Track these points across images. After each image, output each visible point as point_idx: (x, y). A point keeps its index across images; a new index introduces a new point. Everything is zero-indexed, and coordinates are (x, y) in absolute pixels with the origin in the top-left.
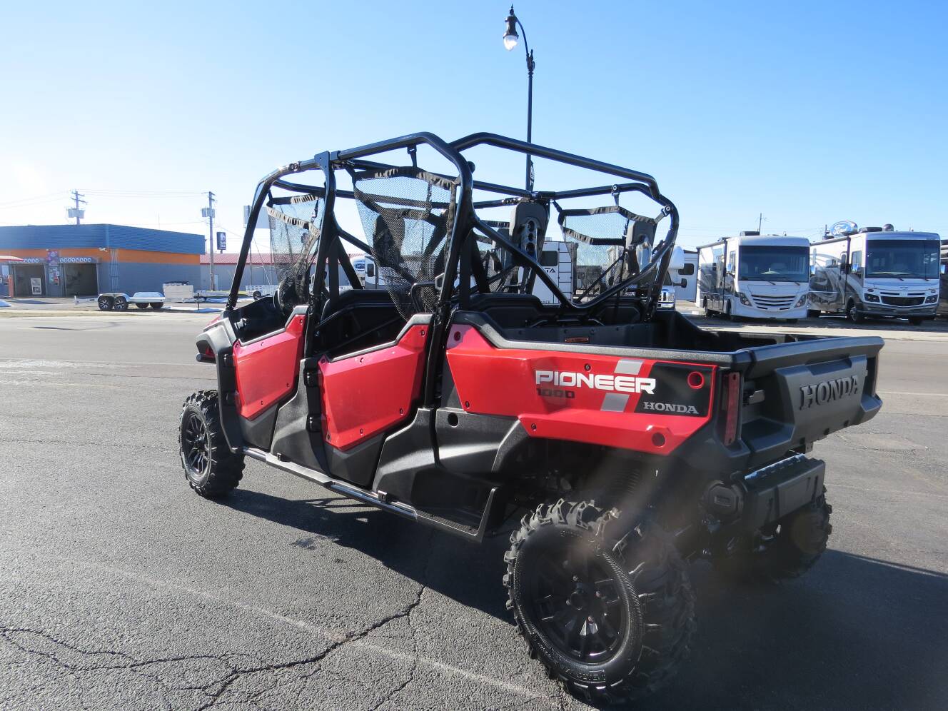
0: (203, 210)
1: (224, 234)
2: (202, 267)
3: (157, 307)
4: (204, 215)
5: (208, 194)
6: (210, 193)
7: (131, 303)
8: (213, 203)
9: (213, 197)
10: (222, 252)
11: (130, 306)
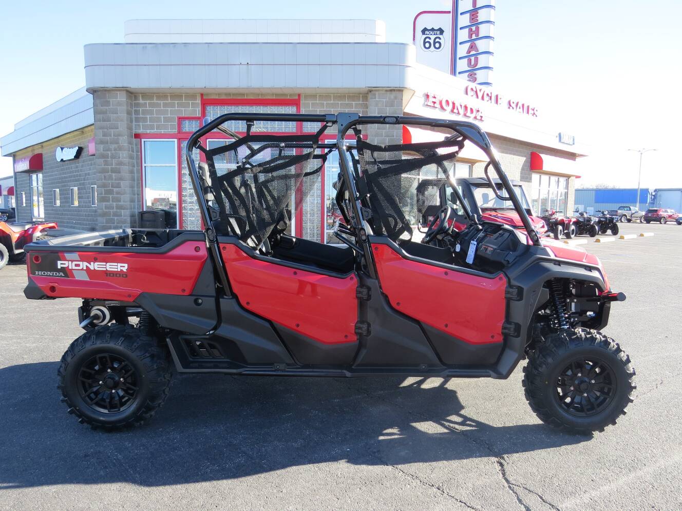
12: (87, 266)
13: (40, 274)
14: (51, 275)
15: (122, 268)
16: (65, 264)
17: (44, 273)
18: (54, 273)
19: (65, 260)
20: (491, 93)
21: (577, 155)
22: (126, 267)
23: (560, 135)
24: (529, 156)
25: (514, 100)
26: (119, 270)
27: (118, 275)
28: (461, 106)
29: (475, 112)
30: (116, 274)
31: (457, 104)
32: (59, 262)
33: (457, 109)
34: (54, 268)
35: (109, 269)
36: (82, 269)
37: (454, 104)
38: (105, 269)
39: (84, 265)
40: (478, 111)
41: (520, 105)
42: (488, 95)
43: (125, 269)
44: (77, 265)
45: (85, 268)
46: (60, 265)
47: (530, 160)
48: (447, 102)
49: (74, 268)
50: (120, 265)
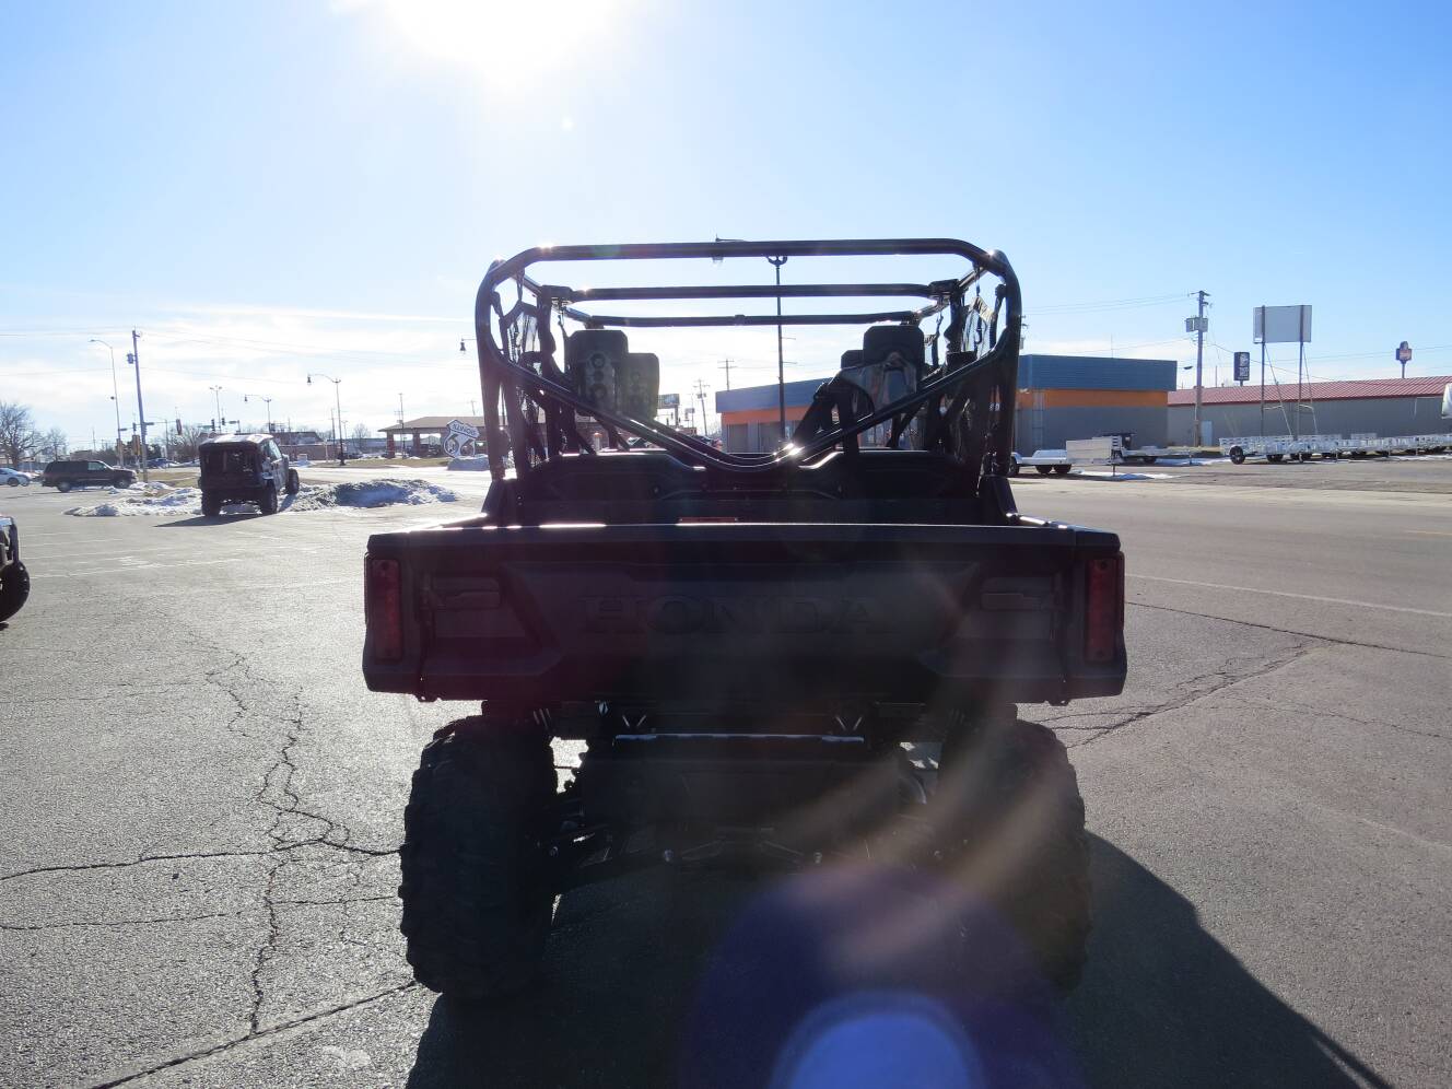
0: (1188, 321)
1: (1248, 354)
2: (1170, 409)
3: (1062, 471)
4: (1189, 329)
5: (1198, 295)
6: (1202, 294)
7: (1023, 465)
8: (1204, 308)
9: (1206, 299)
10: (1241, 384)
11: (1022, 471)
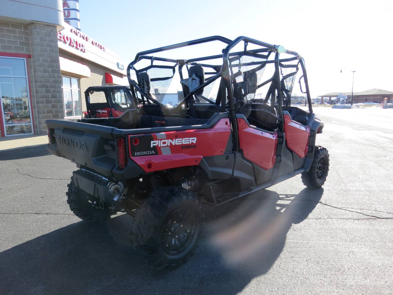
12: (171, 143)
13: (138, 155)
14: (146, 154)
15: (192, 141)
16: (156, 143)
17: (141, 153)
18: (148, 152)
19: (156, 139)
20: (84, 35)
21: (123, 75)
22: (196, 140)
23: (118, 63)
24: (104, 75)
25: (95, 41)
26: (190, 143)
27: (190, 147)
28: (74, 41)
29: (81, 46)
30: (189, 146)
31: (72, 40)
32: (152, 142)
33: (73, 43)
34: (148, 148)
35: (184, 143)
36: (168, 146)
37: (70, 39)
38: (181, 144)
39: (168, 142)
40: (82, 46)
41: (97, 44)
42: (82, 36)
43: (194, 142)
44: (164, 143)
45: (169, 145)
46: (153, 144)
47: (105, 77)
48: (67, 38)
49: (162, 145)
50: (191, 139)
